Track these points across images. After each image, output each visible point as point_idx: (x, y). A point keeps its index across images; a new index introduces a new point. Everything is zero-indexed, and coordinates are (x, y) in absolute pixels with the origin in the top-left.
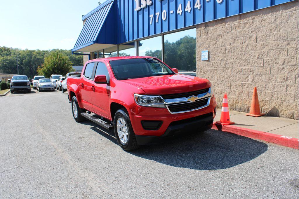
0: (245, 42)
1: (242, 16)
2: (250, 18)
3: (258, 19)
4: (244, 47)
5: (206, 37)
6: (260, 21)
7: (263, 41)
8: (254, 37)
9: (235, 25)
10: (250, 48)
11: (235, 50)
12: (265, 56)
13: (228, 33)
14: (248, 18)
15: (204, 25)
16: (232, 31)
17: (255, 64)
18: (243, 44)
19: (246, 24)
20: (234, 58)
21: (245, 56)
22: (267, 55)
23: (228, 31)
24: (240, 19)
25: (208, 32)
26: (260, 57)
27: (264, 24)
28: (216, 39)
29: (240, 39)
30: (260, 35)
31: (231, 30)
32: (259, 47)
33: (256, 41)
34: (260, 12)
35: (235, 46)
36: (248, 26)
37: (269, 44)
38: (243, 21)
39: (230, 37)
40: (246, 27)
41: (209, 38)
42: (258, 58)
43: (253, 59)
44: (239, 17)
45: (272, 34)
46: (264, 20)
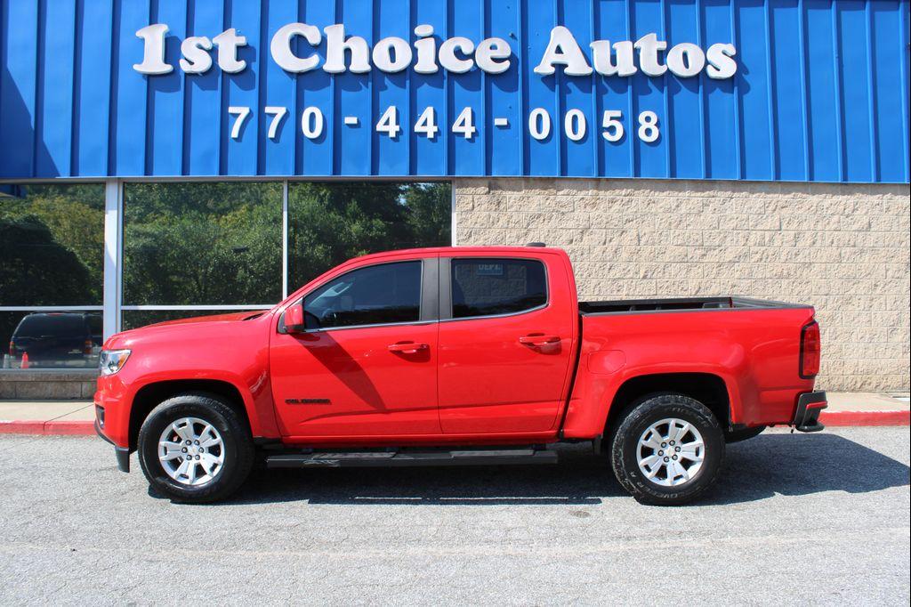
0: (610, 241)
1: (603, 183)
2: (624, 192)
3: (641, 198)
4: (609, 253)
5: (494, 215)
6: (646, 203)
7: (653, 244)
8: (634, 233)
9: (583, 198)
10: (625, 255)
11: (585, 256)
12: (660, 275)
13: (563, 214)
14: (617, 191)
15: (486, 182)
16: (576, 213)
17: (638, 290)
18: (605, 243)
19: (613, 201)
20: (582, 275)
21: (612, 272)
22: (664, 273)
23: (563, 210)
24: (597, 188)
25: (499, 203)
26: (649, 276)
27: (653, 210)
28: (528, 225)
29: (599, 235)
30: (647, 230)
31: (571, 209)
32: (645, 254)
33: (639, 241)
34: (645, 184)
35: (586, 247)
36: (616, 207)
37: (668, 252)
38: (606, 195)
39: (571, 224)
40: (613, 209)
41: (503, 220)
42: (645, 277)
43: (632, 278)
44: (594, 183)
45: (672, 231)
46: (654, 202)
